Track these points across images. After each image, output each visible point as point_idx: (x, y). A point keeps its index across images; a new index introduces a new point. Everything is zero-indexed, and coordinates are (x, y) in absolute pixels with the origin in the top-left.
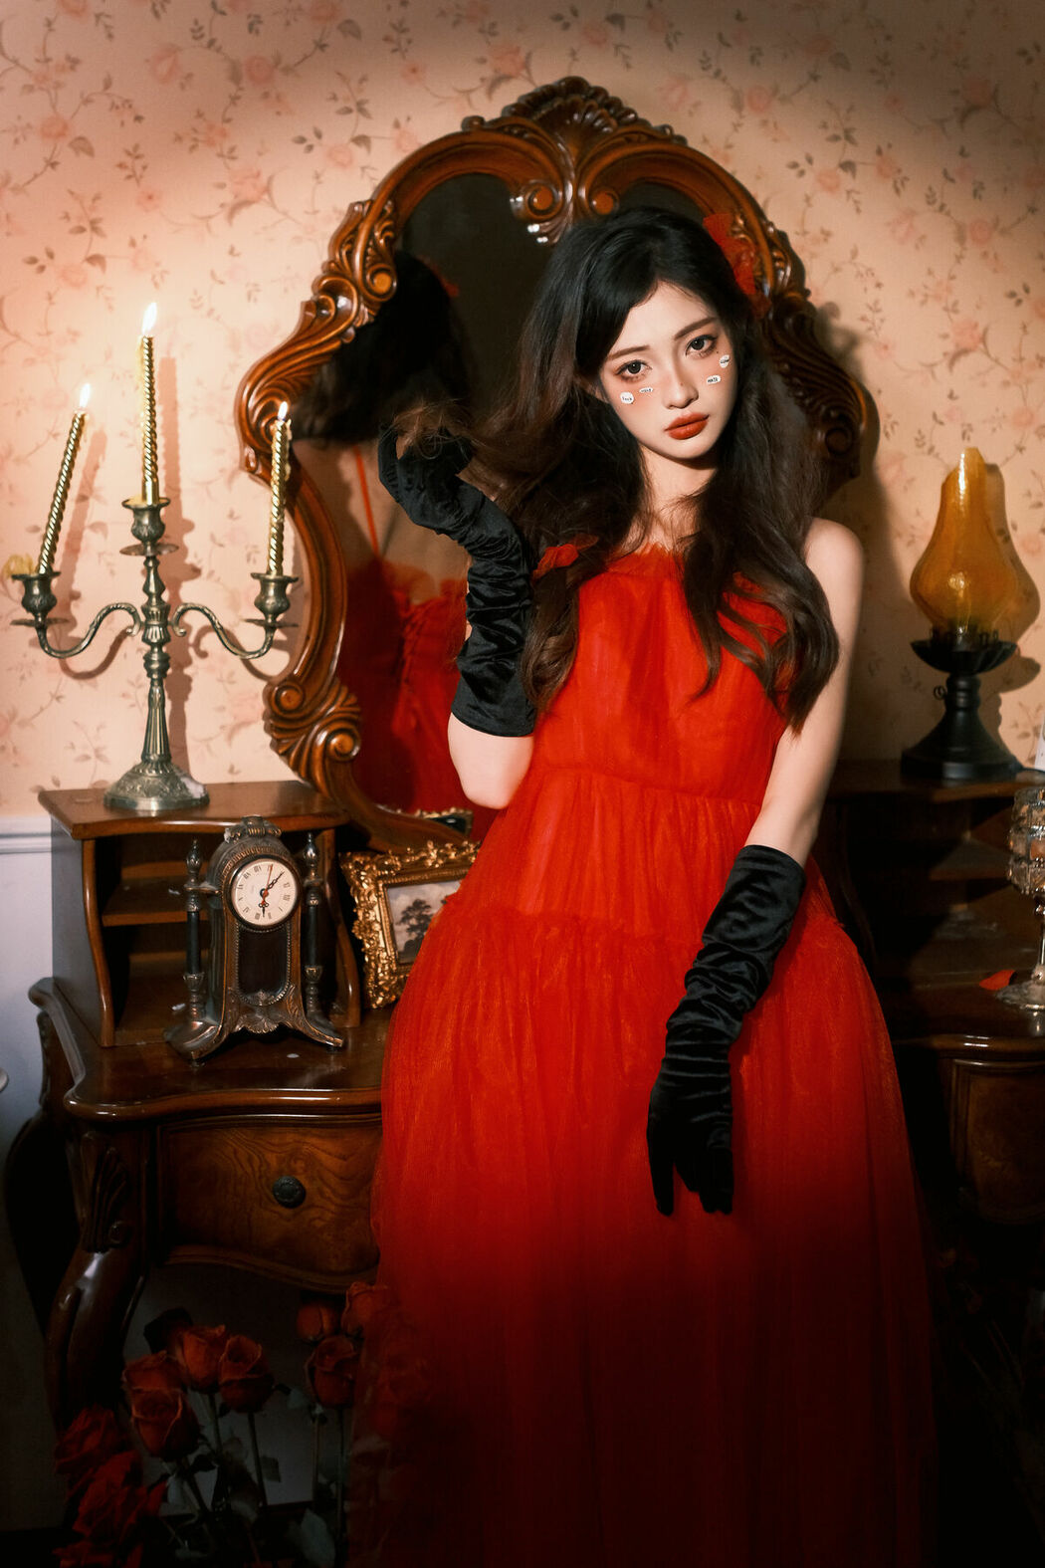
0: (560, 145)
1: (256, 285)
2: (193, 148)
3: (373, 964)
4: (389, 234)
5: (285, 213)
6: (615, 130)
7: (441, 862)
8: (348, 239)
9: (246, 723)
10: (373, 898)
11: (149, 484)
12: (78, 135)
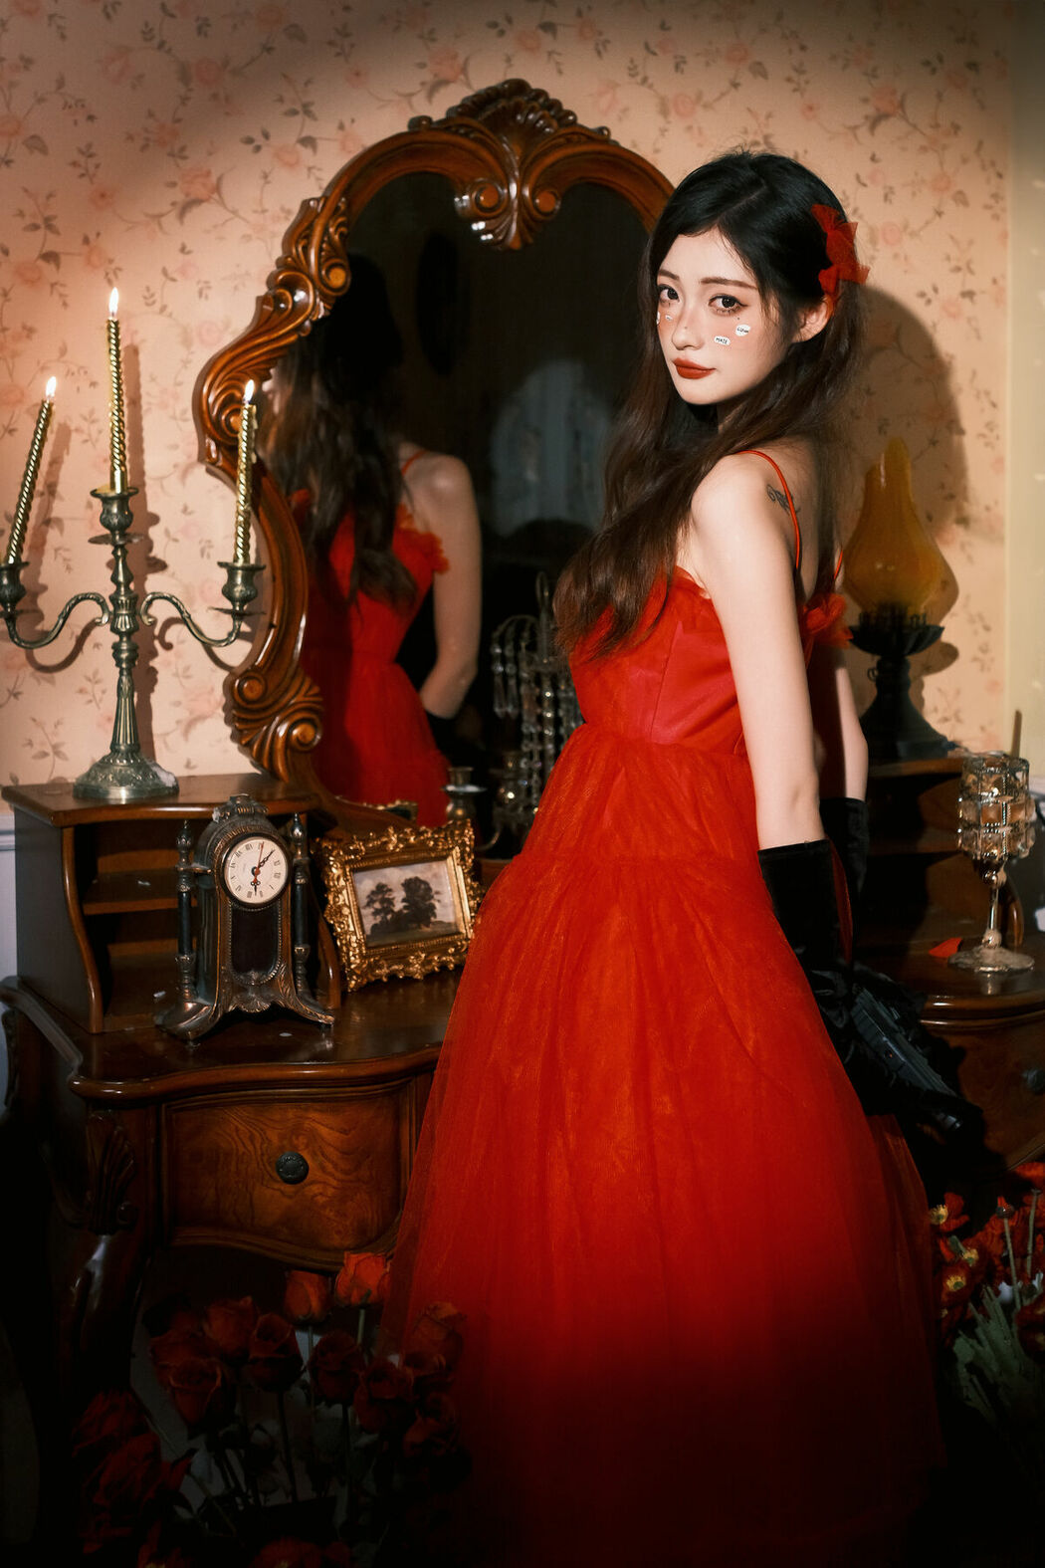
0: (505, 146)
1: (206, 282)
2: (144, 148)
3: (344, 949)
4: (343, 229)
5: (235, 212)
6: (556, 131)
7: (401, 846)
8: (303, 235)
9: (202, 718)
10: (342, 882)
11: (118, 474)
12: (32, 133)
